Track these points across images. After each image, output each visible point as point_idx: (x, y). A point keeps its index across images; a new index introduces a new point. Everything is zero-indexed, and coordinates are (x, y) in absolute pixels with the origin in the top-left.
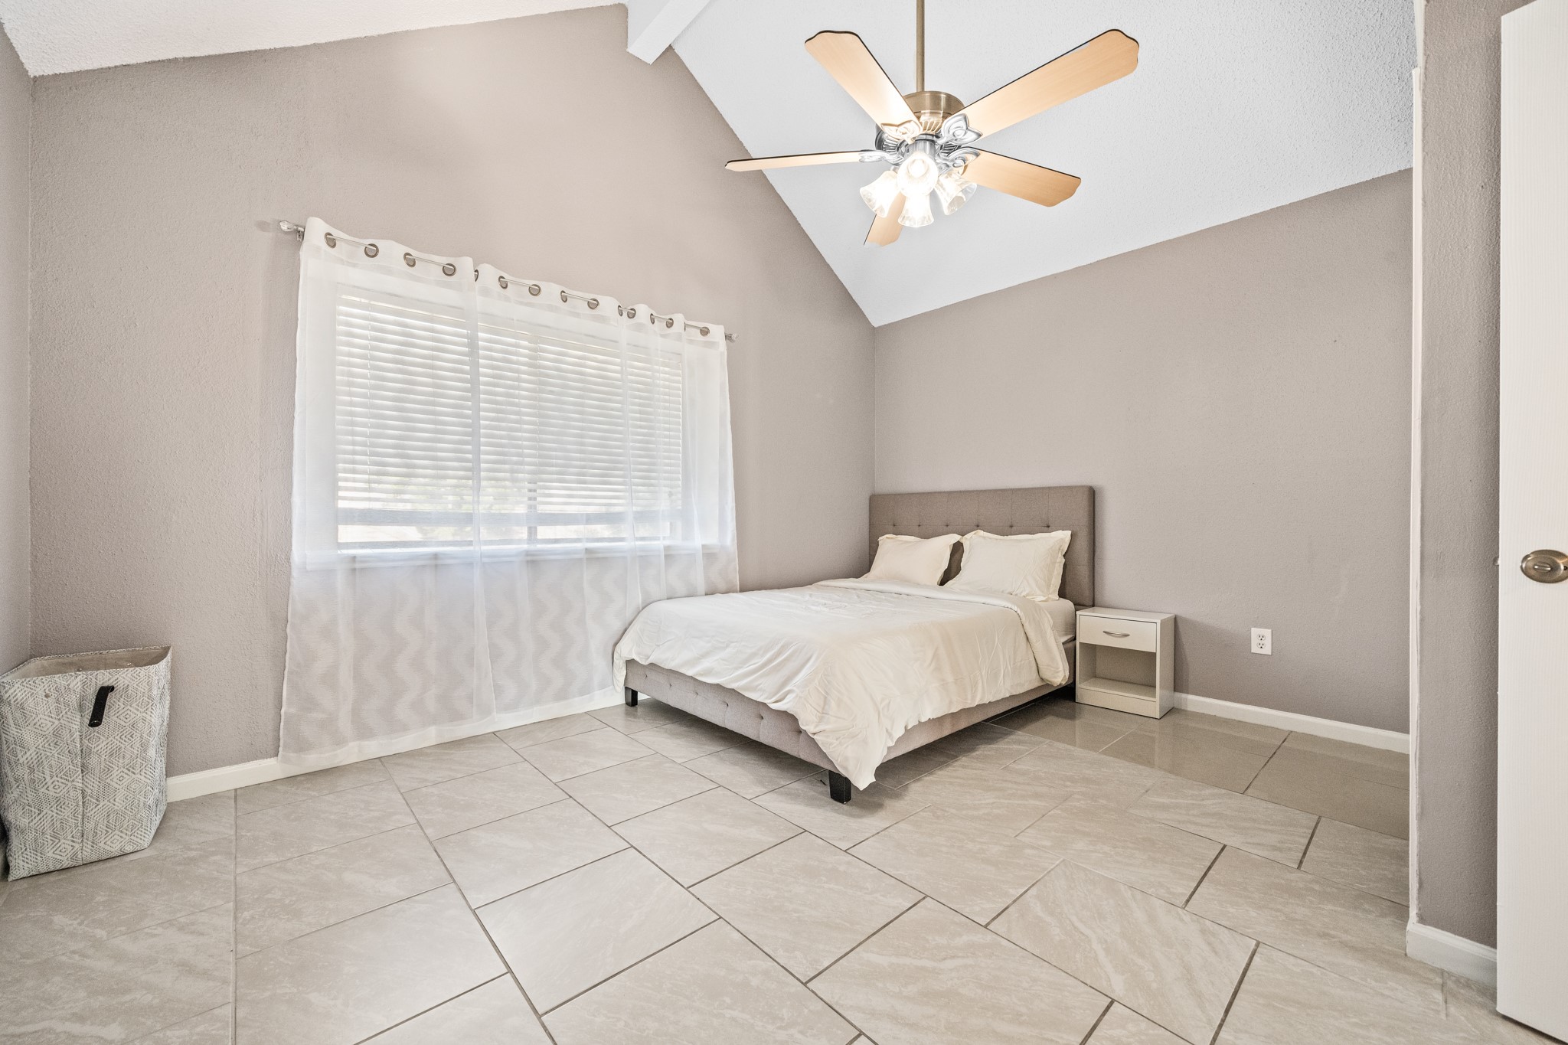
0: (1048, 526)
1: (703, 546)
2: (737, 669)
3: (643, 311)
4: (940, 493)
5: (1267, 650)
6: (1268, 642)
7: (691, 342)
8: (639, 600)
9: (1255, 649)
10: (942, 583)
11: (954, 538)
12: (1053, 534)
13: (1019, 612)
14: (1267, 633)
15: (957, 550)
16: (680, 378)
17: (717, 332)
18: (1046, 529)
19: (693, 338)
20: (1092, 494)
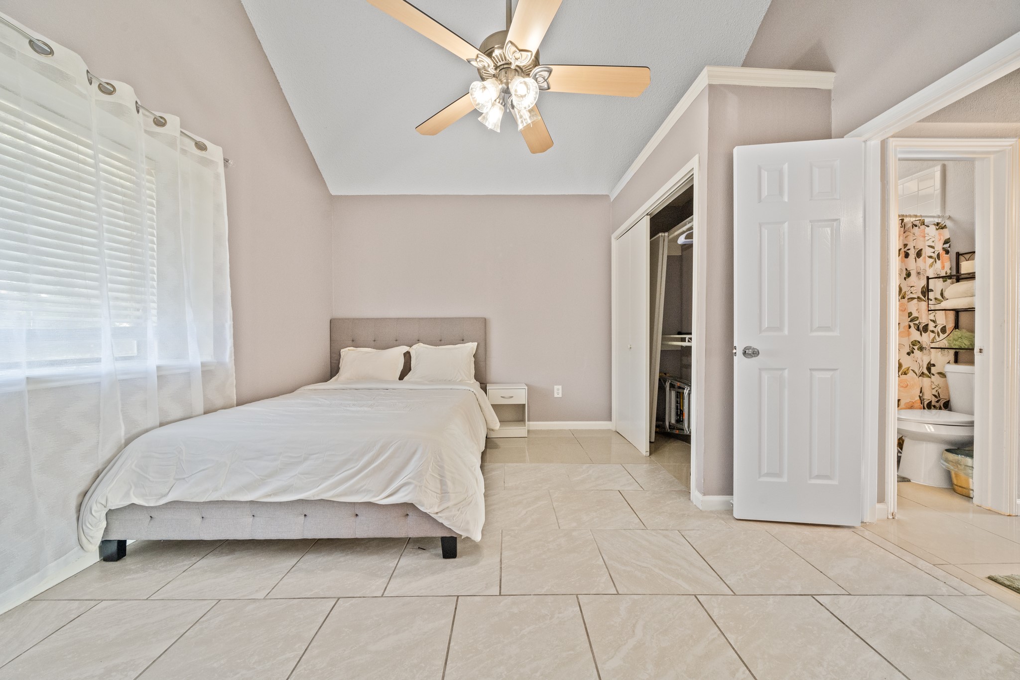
0: (463, 340)
1: (202, 363)
2: (326, 478)
3: (125, 93)
4: (390, 319)
5: (560, 396)
6: (560, 391)
7: (184, 151)
8: (122, 433)
9: (556, 395)
10: (401, 378)
11: (405, 349)
12: (467, 344)
13: (474, 392)
14: (560, 387)
15: (407, 356)
16: (154, 186)
17: (215, 152)
18: (462, 341)
19: (186, 149)
20: (485, 321)
